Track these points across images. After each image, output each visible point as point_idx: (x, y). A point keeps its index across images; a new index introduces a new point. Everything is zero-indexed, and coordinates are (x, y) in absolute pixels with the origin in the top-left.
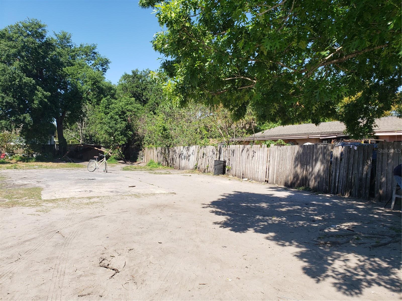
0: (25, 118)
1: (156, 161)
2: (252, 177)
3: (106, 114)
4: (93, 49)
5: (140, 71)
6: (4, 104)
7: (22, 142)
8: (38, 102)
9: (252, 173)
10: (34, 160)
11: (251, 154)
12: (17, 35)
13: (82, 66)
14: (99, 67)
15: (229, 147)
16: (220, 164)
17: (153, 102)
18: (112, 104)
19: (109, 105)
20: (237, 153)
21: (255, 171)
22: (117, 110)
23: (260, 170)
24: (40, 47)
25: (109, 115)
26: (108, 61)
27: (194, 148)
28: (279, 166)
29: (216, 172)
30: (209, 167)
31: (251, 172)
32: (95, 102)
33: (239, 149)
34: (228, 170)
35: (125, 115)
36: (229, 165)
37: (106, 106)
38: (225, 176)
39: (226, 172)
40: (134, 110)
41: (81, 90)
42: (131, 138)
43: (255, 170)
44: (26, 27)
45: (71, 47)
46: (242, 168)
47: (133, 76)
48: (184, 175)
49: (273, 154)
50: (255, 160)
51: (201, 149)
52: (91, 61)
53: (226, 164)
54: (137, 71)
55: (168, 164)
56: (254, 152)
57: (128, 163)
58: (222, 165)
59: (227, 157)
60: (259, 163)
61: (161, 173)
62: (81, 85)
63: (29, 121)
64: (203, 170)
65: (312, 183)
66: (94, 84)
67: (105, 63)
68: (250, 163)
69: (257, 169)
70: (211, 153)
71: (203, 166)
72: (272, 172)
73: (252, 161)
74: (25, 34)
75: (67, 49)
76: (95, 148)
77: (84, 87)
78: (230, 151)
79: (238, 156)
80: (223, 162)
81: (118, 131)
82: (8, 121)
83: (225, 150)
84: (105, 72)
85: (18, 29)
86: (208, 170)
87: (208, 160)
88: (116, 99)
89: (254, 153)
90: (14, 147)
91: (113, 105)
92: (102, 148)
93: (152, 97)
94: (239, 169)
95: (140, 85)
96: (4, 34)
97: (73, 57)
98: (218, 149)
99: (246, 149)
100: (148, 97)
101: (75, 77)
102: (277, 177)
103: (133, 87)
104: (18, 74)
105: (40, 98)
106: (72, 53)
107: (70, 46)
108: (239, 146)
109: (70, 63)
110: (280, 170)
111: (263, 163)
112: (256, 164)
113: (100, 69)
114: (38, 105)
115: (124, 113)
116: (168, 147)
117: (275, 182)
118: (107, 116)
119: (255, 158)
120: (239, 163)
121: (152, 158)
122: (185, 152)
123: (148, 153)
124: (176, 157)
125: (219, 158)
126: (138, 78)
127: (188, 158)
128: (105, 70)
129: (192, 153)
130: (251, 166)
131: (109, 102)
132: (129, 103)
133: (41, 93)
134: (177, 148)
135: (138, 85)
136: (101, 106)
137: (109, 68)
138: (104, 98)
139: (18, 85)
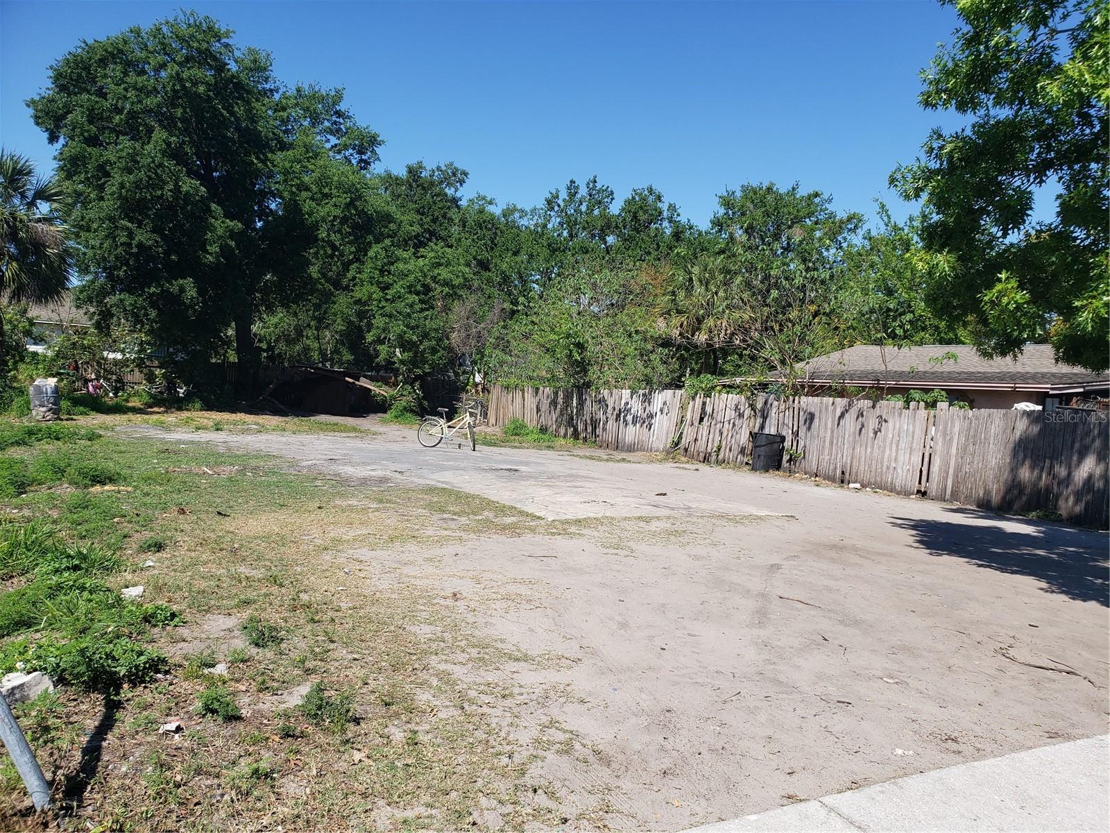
1: (531, 421)
2: (873, 481)
3: (382, 289)
4: (334, 104)
5: (428, 168)
6: (135, 250)
8: (218, 250)
9: (873, 469)
11: (872, 423)
13: (313, 153)
14: (351, 155)
15: (796, 402)
16: (771, 444)
18: (396, 262)
19: (391, 264)
21: (885, 467)
22: (411, 278)
23: (900, 464)
25: (391, 292)
26: (375, 140)
27: (668, 397)
28: (962, 458)
30: (722, 450)
31: (869, 468)
32: (351, 253)
33: (830, 408)
34: (790, 461)
35: (431, 294)
37: (383, 267)
38: (781, 473)
39: (785, 464)
40: (456, 283)
41: (314, 220)
43: (885, 464)
45: (275, 93)
46: (840, 455)
47: (411, 180)
49: (946, 428)
50: (885, 439)
51: (693, 399)
52: (329, 136)
53: (787, 443)
54: (421, 167)
55: (576, 433)
56: (882, 420)
58: (774, 446)
59: (791, 426)
60: (897, 447)
63: (193, 298)
64: (702, 455)
65: (1068, 505)
66: (351, 204)
67: (367, 144)
68: (869, 445)
69: (893, 461)
70: (731, 414)
71: (704, 446)
72: (940, 469)
73: (875, 442)
74: (181, 59)
75: (264, 100)
76: (347, 379)
77: (322, 212)
78: (801, 413)
79: (829, 426)
80: (779, 439)
82: (140, 295)
83: (782, 407)
84: (367, 169)
86: (721, 457)
87: (718, 431)
89: (883, 423)
90: (122, 364)
91: (401, 266)
92: (362, 378)
94: (830, 460)
95: (430, 209)
96: (121, 51)
101: (292, 180)
102: (956, 483)
104: (169, 170)
105: (222, 237)
106: (281, 113)
107: (271, 91)
108: (830, 402)
109: (280, 141)
110: (967, 468)
111: (911, 448)
112: (888, 448)
113: (355, 162)
114: (217, 258)
115: (427, 288)
116: (581, 389)
117: (948, 497)
118: (386, 294)
119: (886, 435)
120: (831, 443)
121: (519, 415)
122: (636, 406)
123: (504, 399)
124: (607, 418)
125: (762, 427)
126: (424, 188)
127: (647, 423)
128: (367, 163)
129: (659, 409)
130: (871, 453)
131: (388, 256)
132: (442, 261)
133: (221, 225)
134: (612, 393)
135: (423, 207)
136: (369, 265)
137: (378, 159)
138: (376, 243)
139: (171, 199)
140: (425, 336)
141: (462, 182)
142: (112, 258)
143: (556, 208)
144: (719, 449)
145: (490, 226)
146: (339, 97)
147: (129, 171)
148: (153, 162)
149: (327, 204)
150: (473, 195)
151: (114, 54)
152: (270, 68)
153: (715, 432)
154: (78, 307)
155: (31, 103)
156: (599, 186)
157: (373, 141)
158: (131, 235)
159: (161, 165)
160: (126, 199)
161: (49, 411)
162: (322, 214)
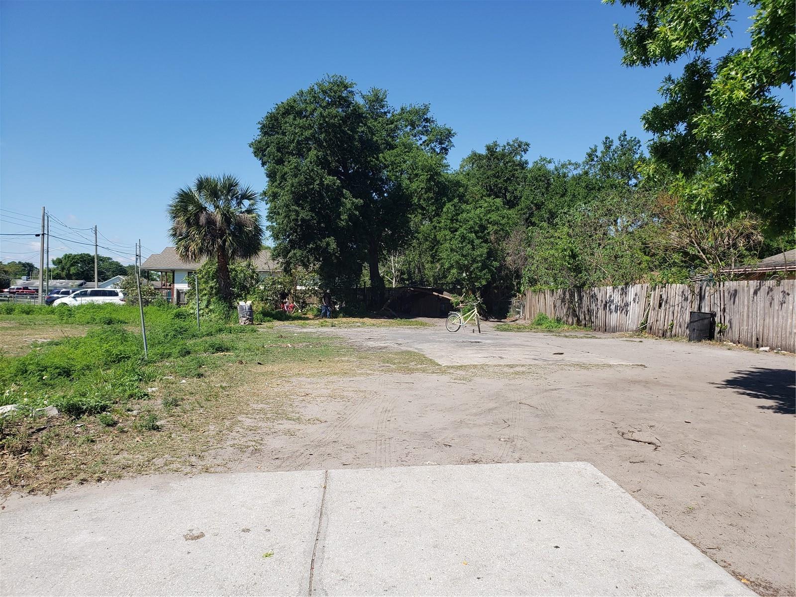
0: (328, 244)
1: (550, 315)
2: (779, 344)
3: (452, 232)
4: (424, 114)
5: (501, 145)
6: (300, 223)
7: (315, 284)
8: (347, 217)
9: (779, 335)
11: (779, 297)
12: (313, 106)
13: (408, 148)
14: (435, 146)
15: (722, 286)
16: (702, 319)
17: (529, 202)
18: (462, 213)
19: (458, 214)
20: (744, 298)
21: (788, 333)
22: (471, 223)
24: (345, 122)
25: (458, 233)
26: (450, 133)
27: (638, 288)
29: (695, 335)
30: (674, 327)
31: (777, 333)
32: (433, 211)
33: (746, 289)
34: (720, 332)
35: (486, 232)
36: (723, 322)
37: (452, 217)
38: (714, 342)
39: (716, 335)
40: (501, 222)
41: (409, 192)
42: (496, 273)
43: (788, 330)
44: (324, 92)
45: (387, 114)
46: (754, 326)
47: (489, 155)
48: (627, 340)
50: (787, 311)
51: (655, 289)
52: (421, 136)
53: (716, 319)
54: (496, 145)
55: (579, 321)
56: (785, 294)
57: (492, 320)
58: (706, 321)
59: (719, 305)
62: (408, 182)
63: (334, 249)
64: (661, 332)
66: (431, 179)
67: (444, 138)
68: (776, 316)
70: (679, 299)
71: (662, 325)
73: (780, 313)
74: (324, 104)
75: (380, 119)
76: (434, 293)
77: (414, 186)
78: (726, 294)
79: (746, 303)
80: (709, 316)
81: (477, 262)
82: (305, 250)
83: (712, 291)
84: (447, 154)
85: (314, 97)
86: (673, 332)
87: (671, 313)
88: (467, 202)
89: (786, 296)
90: (305, 292)
91: (464, 215)
92: (445, 293)
93: (527, 192)
94: (748, 329)
95: (502, 173)
96: (292, 107)
97: (392, 133)
98: (697, 291)
99: (764, 289)
100: (518, 193)
101: (397, 168)
103: (488, 178)
104: (317, 172)
105: (350, 209)
106: (391, 126)
107: (385, 113)
108: (746, 284)
109: (388, 143)
112: (789, 317)
113: (438, 150)
114: (347, 222)
115: (483, 228)
116: (580, 288)
118: (455, 235)
119: (788, 307)
120: (748, 316)
121: (543, 311)
122: (617, 298)
123: (534, 301)
124: (598, 309)
125: (700, 308)
126: (498, 159)
127: (625, 310)
128: (446, 150)
129: (632, 299)
130: (778, 322)
131: (456, 210)
132: (493, 208)
133: (349, 201)
134: (600, 290)
135: (498, 172)
136: (444, 217)
137: (453, 146)
138: (448, 202)
139: (318, 190)
140: (474, 261)
141: (525, 151)
142: (288, 229)
143: (595, 159)
144: (672, 327)
145: (543, 179)
146: (426, 109)
147: (296, 176)
148: (308, 169)
149: (417, 180)
150: (537, 158)
151: (289, 110)
152: (385, 100)
153: (669, 314)
154: (274, 260)
155: (251, 145)
156: (628, 138)
157: (449, 134)
158: (297, 213)
159: (313, 170)
160: (294, 192)
161: (247, 320)
162: (414, 187)
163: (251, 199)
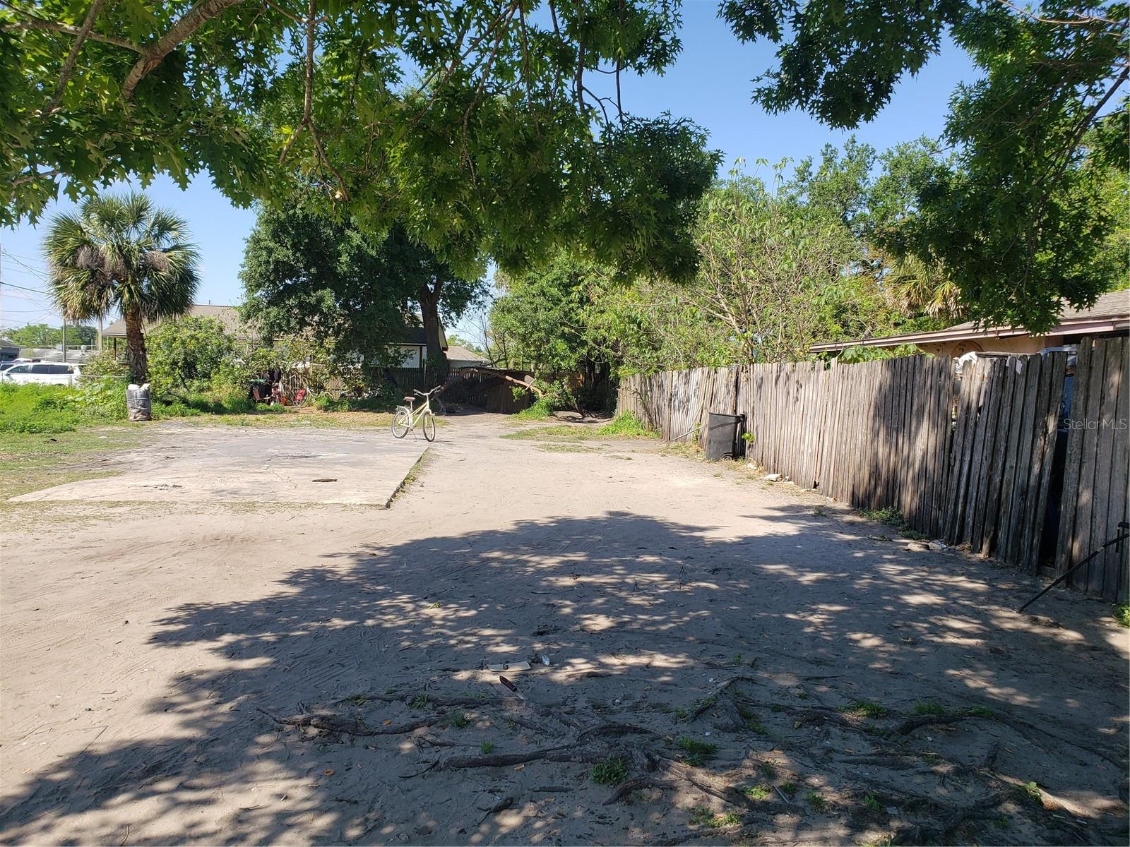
0: (320, 300)
2: (790, 469)
9: (791, 455)
10: (346, 407)
11: (793, 390)
15: (752, 370)
16: (722, 425)
20: (767, 390)
21: (797, 451)
23: (806, 446)
25: (536, 285)
27: (698, 374)
28: (841, 435)
29: (714, 451)
31: (789, 452)
33: (770, 376)
35: (582, 285)
36: (752, 429)
39: (747, 451)
43: (798, 447)
46: (774, 438)
49: (834, 394)
50: (799, 413)
51: (709, 376)
53: (747, 424)
55: (651, 424)
56: (799, 386)
57: (590, 419)
58: (729, 429)
59: (750, 401)
60: (805, 423)
61: (563, 449)
68: (790, 422)
69: (802, 443)
72: (827, 453)
73: (794, 417)
76: (507, 377)
78: (755, 385)
79: (769, 400)
83: (745, 380)
89: (799, 390)
92: (527, 377)
94: (769, 444)
98: (734, 378)
99: (783, 376)
102: (837, 470)
105: (358, 247)
108: (770, 368)
110: (843, 450)
111: (813, 424)
114: (349, 266)
117: (831, 490)
121: (631, 407)
122: (681, 389)
124: (664, 405)
127: (686, 408)
129: (693, 391)
134: (667, 376)
143: (808, 178)
163: (175, 230)
